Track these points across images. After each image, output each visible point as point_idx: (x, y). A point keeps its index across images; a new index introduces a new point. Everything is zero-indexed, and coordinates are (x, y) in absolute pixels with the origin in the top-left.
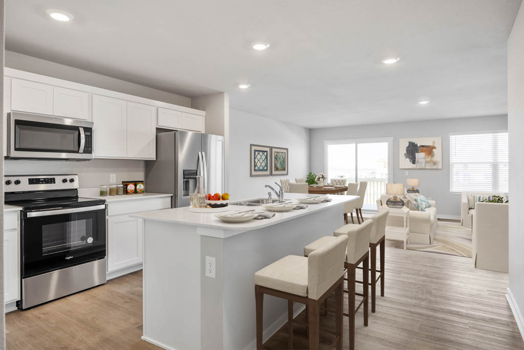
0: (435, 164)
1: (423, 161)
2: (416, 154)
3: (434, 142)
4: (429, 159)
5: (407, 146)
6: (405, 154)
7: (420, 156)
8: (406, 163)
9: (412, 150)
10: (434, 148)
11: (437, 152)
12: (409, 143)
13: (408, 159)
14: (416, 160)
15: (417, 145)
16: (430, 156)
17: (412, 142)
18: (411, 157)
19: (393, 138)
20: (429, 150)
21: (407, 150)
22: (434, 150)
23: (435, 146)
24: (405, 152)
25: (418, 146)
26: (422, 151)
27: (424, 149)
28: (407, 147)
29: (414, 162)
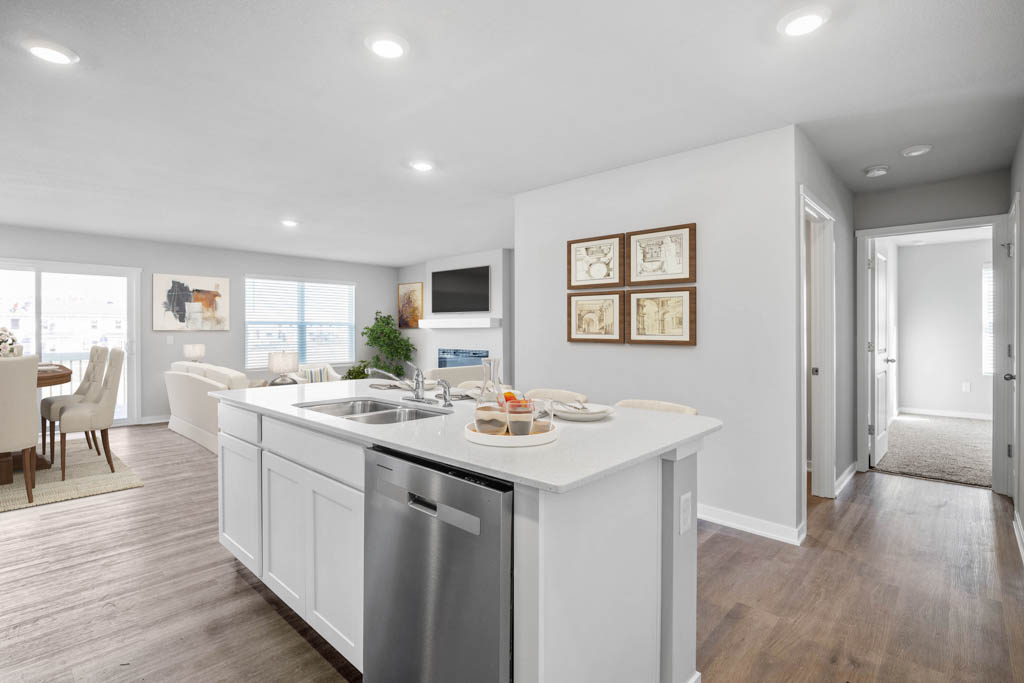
0: (218, 322)
1: (199, 316)
2: (187, 304)
3: (217, 286)
4: (209, 314)
5: (170, 288)
6: (165, 303)
7: (193, 308)
8: (165, 320)
9: (179, 298)
10: (217, 295)
11: (223, 303)
12: (174, 282)
13: (170, 314)
14: (187, 315)
15: (187, 289)
16: (210, 309)
17: (178, 283)
18: (177, 308)
19: (140, 270)
20: (209, 298)
21: (169, 297)
22: (217, 299)
23: (220, 292)
24: (165, 299)
25: (191, 289)
26: (197, 300)
27: (200, 295)
28: (169, 291)
29: (182, 319)
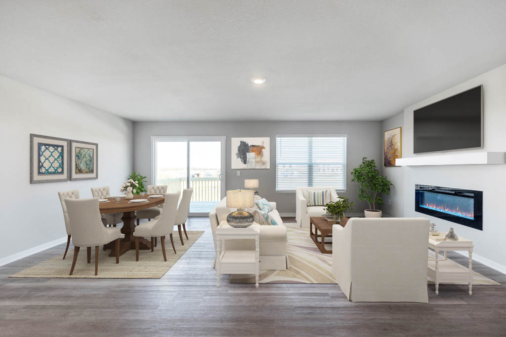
0: (264, 163)
1: (253, 160)
2: (247, 153)
3: (263, 142)
4: (258, 159)
5: (239, 145)
6: (237, 154)
7: (251, 155)
8: (237, 163)
9: (244, 150)
10: (263, 148)
11: (266, 152)
12: (241, 142)
13: (239, 159)
14: (247, 160)
15: (248, 144)
16: (259, 156)
17: (243, 142)
18: (242, 156)
19: (225, 137)
20: (259, 150)
21: (239, 150)
22: (263, 150)
23: (264, 146)
24: (237, 152)
25: (249, 146)
26: (252, 151)
27: (254, 148)
28: (239, 147)
29: (245, 162)
